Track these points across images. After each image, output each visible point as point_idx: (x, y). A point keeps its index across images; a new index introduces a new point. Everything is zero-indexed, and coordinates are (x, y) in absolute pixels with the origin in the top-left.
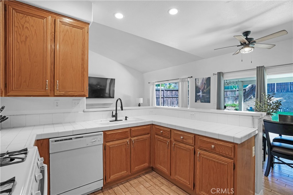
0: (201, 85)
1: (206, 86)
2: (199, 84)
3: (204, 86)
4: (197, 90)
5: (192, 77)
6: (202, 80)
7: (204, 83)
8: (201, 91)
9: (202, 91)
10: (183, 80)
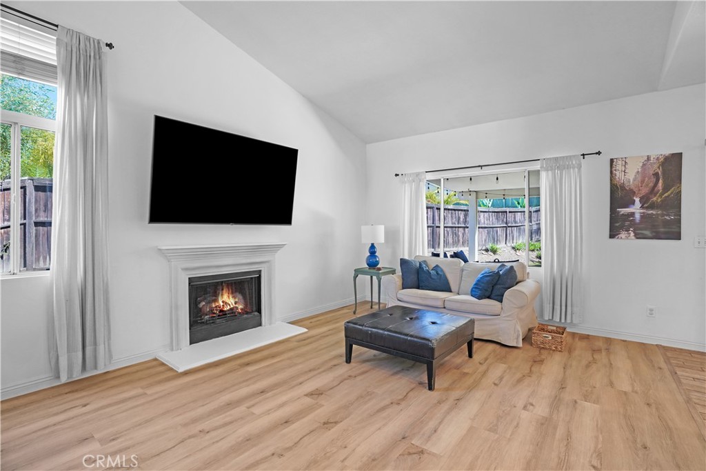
0: (639, 179)
1: (661, 181)
2: (629, 176)
3: (651, 185)
4: (619, 196)
5: (599, 153)
6: (644, 165)
7: (652, 172)
8: (637, 200)
9: (644, 201)
10: (558, 164)
